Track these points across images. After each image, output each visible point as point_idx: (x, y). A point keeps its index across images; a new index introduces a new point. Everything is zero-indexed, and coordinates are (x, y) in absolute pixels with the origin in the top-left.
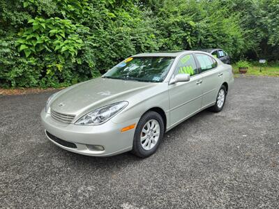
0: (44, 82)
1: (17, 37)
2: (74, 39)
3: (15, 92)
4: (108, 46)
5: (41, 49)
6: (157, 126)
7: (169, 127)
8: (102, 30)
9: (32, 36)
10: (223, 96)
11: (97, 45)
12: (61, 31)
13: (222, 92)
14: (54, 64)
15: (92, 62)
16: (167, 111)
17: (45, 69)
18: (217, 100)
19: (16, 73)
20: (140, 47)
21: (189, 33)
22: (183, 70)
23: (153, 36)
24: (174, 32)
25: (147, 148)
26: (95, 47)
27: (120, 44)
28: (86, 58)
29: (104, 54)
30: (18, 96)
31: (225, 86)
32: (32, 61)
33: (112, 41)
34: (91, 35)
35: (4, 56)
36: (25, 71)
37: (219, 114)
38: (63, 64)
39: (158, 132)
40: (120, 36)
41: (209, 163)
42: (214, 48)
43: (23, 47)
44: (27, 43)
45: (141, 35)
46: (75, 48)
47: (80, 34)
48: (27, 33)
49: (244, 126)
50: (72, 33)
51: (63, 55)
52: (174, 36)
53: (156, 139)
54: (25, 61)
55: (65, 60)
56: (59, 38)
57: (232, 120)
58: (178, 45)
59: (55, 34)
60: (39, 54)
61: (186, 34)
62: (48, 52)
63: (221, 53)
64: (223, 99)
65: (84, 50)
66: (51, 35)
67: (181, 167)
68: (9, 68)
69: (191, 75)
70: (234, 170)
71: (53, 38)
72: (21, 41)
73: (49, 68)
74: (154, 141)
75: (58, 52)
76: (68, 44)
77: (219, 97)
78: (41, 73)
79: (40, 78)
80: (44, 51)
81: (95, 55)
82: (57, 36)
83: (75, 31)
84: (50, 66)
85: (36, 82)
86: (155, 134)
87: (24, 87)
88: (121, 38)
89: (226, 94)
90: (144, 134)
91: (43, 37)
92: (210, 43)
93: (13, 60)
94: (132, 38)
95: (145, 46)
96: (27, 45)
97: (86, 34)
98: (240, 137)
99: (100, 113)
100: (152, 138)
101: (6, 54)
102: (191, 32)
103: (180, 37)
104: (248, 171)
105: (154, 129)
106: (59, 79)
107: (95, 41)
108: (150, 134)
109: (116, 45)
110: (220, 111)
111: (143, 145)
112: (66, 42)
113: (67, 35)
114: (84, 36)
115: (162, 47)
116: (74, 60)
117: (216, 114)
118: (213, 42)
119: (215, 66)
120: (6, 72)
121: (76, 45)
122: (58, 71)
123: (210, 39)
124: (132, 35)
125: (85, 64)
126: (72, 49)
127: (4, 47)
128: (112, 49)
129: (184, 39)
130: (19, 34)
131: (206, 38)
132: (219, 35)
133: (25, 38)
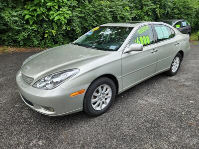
0: (43, 43)
1: (23, 9)
2: (64, 10)
3: (23, 49)
4: (91, 16)
5: (41, 18)
6: (109, 89)
7: (120, 91)
8: (87, 3)
9: (34, 8)
10: (178, 62)
11: (83, 15)
12: (55, 4)
13: (178, 59)
14: (50, 30)
15: (78, 29)
16: (119, 78)
17: (44, 33)
18: (172, 66)
19: (23, 36)
20: (116, 17)
21: (158, 6)
22: (139, 40)
23: (128, 8)
24: (145, 5)
25: (98, 109)
26: (81, 17)
27: (100, 15)
28: (74, 26)
29: (88, 23)
30: (24, 53)
31: (181, 54)
32: (35, 27)
33: (94, 12)
34: (79, 8)
35: (15, 23)
36: (29, 35)
37: (173, 78)
38: (56, 30)
39: (110, 95)
40: (101, 9)
41: (151, 127)
42: (178, 19)
43: (27, 17)
44: (30, 13)
45: (118, 8)
46: (65, 18)
47: (70, 7)
48: (30, 5)
49: (193, 92)
50: (63, 6)
51: (57, 23)
52: (145, 9)
53: (108, 101)
54: (29, 27)
55: (58, 27)
56: (53, 9)
57: (183, 85)
58: (149, 15)
59: (51, 6)
60: (40, 22)
61: (155, 7)
62: (46, 21)
63: (184, 24)
64: (178, 65)
65: (72, 20)
66: (48, 7)
67: (125, 130)
68: (18, 32)
69: (144, 45)
70: (174, 139)
71: (49, 9)
72: (27, 12)
73: (47, 33)
74: (106, 103)
75: (53, 21)
76: (59, 14)
77: (174, 63)
78: (42, 36)
79: (41, 40)
80: (43, 20)
81: (81, 23)
82: (52, 8)
83: (66, 4)
84: (47, 31)
85: (37, 42)
86: (106, 97)
87: (29, 46)
88: (101, 10)
89: (181, 61)
90: (95, 97)
91: (41, 9)
92: (176, 14)
93: (21, 26)
94: (110, 10)
95: (120, 17)
96: (30, 15)
97: (74, 7)
98: (187, 103)
99: (52, 78)
100: (104, 100)
101: (16, 22)
102: (160, 5)
103: (151, 9)
104: (187, 141)
105: (106, 93)
106: (54, 41)
107: (81, 12)
108: (101, 96)
109: (97, 16)
110: (174, 75)
111: (94, 106)
112: (58, 12)
113: (59, 7)
114: (72, 8)
115: (135, 17)
116: (64, 27)
117: (169, 78)
118: (178, 14)
119: (172, 36)
120: (16, 35)
121: (65, 15)
122: (53, 35)
123: (176, 11)
124: (110, 8)
125: (73, 30)
126: (62, 18)
127: (14, 16)
128: (94, 19)
129: (154, 11)
130: (25, 7)
131: (173, 10)
132: (184, 8)
133: (29, 9)
